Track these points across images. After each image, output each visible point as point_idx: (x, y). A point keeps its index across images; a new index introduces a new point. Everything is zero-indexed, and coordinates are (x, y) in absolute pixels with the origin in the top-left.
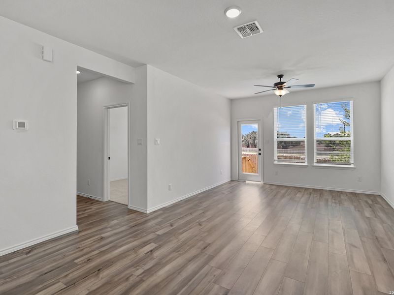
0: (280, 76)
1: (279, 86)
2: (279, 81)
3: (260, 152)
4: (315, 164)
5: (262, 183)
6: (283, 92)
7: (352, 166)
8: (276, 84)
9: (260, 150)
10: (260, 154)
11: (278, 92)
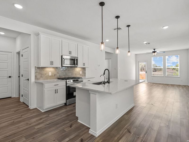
0: (154, 49)
1: (154, 52)
2: (154, 51)
3: (146, 72)
4: (166, 76)
5: (147, 82)
6: (155, 54)
7: (179, 76)
8: (153, 52)
9: (146, 71)
10: (146, 73)
11: (154, 54)
